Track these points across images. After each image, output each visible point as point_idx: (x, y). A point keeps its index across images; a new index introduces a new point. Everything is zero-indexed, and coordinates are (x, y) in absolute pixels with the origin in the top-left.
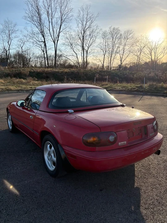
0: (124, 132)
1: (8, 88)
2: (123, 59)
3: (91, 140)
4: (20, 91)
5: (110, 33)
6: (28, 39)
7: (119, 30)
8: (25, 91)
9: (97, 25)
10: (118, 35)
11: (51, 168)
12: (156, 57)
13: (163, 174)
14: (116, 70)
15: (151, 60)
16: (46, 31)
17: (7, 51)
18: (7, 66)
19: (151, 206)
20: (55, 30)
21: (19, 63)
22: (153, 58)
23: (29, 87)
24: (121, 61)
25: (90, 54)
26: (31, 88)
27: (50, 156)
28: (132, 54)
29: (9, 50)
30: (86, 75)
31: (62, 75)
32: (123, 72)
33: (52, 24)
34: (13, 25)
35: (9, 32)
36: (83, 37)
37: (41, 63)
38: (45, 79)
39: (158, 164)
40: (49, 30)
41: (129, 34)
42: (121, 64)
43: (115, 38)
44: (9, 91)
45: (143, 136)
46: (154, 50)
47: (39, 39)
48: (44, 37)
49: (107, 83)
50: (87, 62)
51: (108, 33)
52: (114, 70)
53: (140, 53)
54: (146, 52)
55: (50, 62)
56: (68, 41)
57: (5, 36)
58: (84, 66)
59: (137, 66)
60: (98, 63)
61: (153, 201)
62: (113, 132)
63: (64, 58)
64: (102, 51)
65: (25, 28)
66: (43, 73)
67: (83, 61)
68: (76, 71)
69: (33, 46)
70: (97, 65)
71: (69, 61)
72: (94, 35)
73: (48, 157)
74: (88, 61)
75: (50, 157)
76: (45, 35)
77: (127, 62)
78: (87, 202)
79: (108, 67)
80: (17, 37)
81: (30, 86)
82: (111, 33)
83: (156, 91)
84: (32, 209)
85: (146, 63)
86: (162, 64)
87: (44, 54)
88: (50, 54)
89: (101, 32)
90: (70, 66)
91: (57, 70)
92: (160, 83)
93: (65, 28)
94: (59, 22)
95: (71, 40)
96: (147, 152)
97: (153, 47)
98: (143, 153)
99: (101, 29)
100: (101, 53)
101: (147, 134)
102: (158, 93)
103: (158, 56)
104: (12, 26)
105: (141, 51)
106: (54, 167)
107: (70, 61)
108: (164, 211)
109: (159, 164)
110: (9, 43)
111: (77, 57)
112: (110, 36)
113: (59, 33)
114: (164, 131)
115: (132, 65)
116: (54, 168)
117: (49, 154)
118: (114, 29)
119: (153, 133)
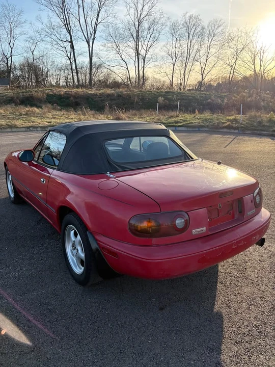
0: (203, 211)
1: (10, 124)
2: (206, 72)
3: (145, 225)
4: (31, 128)
5: (183, 25)
6: (42, 36)
7: (200, 20)
8: (39, 129)
9: (160, 11)
10: (198, 29)
11: (77, 269)
12: (262, 68)
13: (269, 279)
14: (193, 90)
15: (253, 73)
16: (74, 22)
17: (7, 59)
18: (9, 84)
19: (247, 339)
20: (89, 20)
21: (28, 78)
22: (258, 69)
23: (46, 122)
24: (202, 75)
25: (148, 63)
26: (49, 124)
27: (76, 250)
28: (221, 62)
29: (11, 56)
30: (143, 99)
31: (102, 100)
32: (205, 94)
33: (83, 10)
34: (16, 12)
35: (10, 26)
36: (138, 32)
37: (66, 79)
38: (72, 107)
39: (259, 260)
40: (79, 21)
41: (216, 27)
42: (203, 80)
43: (192, 33)
44: (12, 128)
45: (236, 216)
46: (259, 55)
47: (62, 36)
48: (70, 33)
49: (178, 113)
50: (143, 76)
51: (181, 26)
52: (189, 90)
53: (236, 61)
54: (245, 59)
55: (82, 77)
56: (112, 40)
57: (4, 32)
58: (139, 83)
59: (229, 83)
60: (163, 79)
61: (249, 328)
62: (183, 211)
63: (105, 70)
64: (170, 58)
65: (39, 18)
66: (70, 98)
67: (137, 76)
68: (126, 93)
69: (51, 49)
70: (162, 82)
71: (113, 76)
72: (155, 28)
73: (72, 252)
74: (146, 75)
75: (75, 252)
76: (71, 30)
77: (213, 77)
78: (136, 330)
79: (181, 85)
80: (25, 34)
81: (48, 120)
82: (185, 25)
83: (260, 128)
84: (43, 343)
85: (245, 78)
86: (272, 78)
87: (71, 63)
88: (81, 62)
89: (168, 24)
90: (116, 85)
91: (93, 92)
92: (268, 113)
93: (106, 16)
94: (96, 7)
95: (118, 38)
96: (242, 243)
97: (257, 51)
98: (234, 247)
99: (169, 18)
100: (169, 61)
101: (242, 212)
102: (264, 131)
103: (266, 66)
104: (15, 15)
105: (237, 56)
106: (83, 268)
107: (115, 76)
108: (268, 347)
109: (261, 261)
110: (11, 44)
111: (127, 68)
112: (184, 30)
113: (96, 25)
114: (272, 200)
115: (221, 82)
116: (82, 270)
117: (74, 246)
118: (191, 17)
119: (254, 211)
